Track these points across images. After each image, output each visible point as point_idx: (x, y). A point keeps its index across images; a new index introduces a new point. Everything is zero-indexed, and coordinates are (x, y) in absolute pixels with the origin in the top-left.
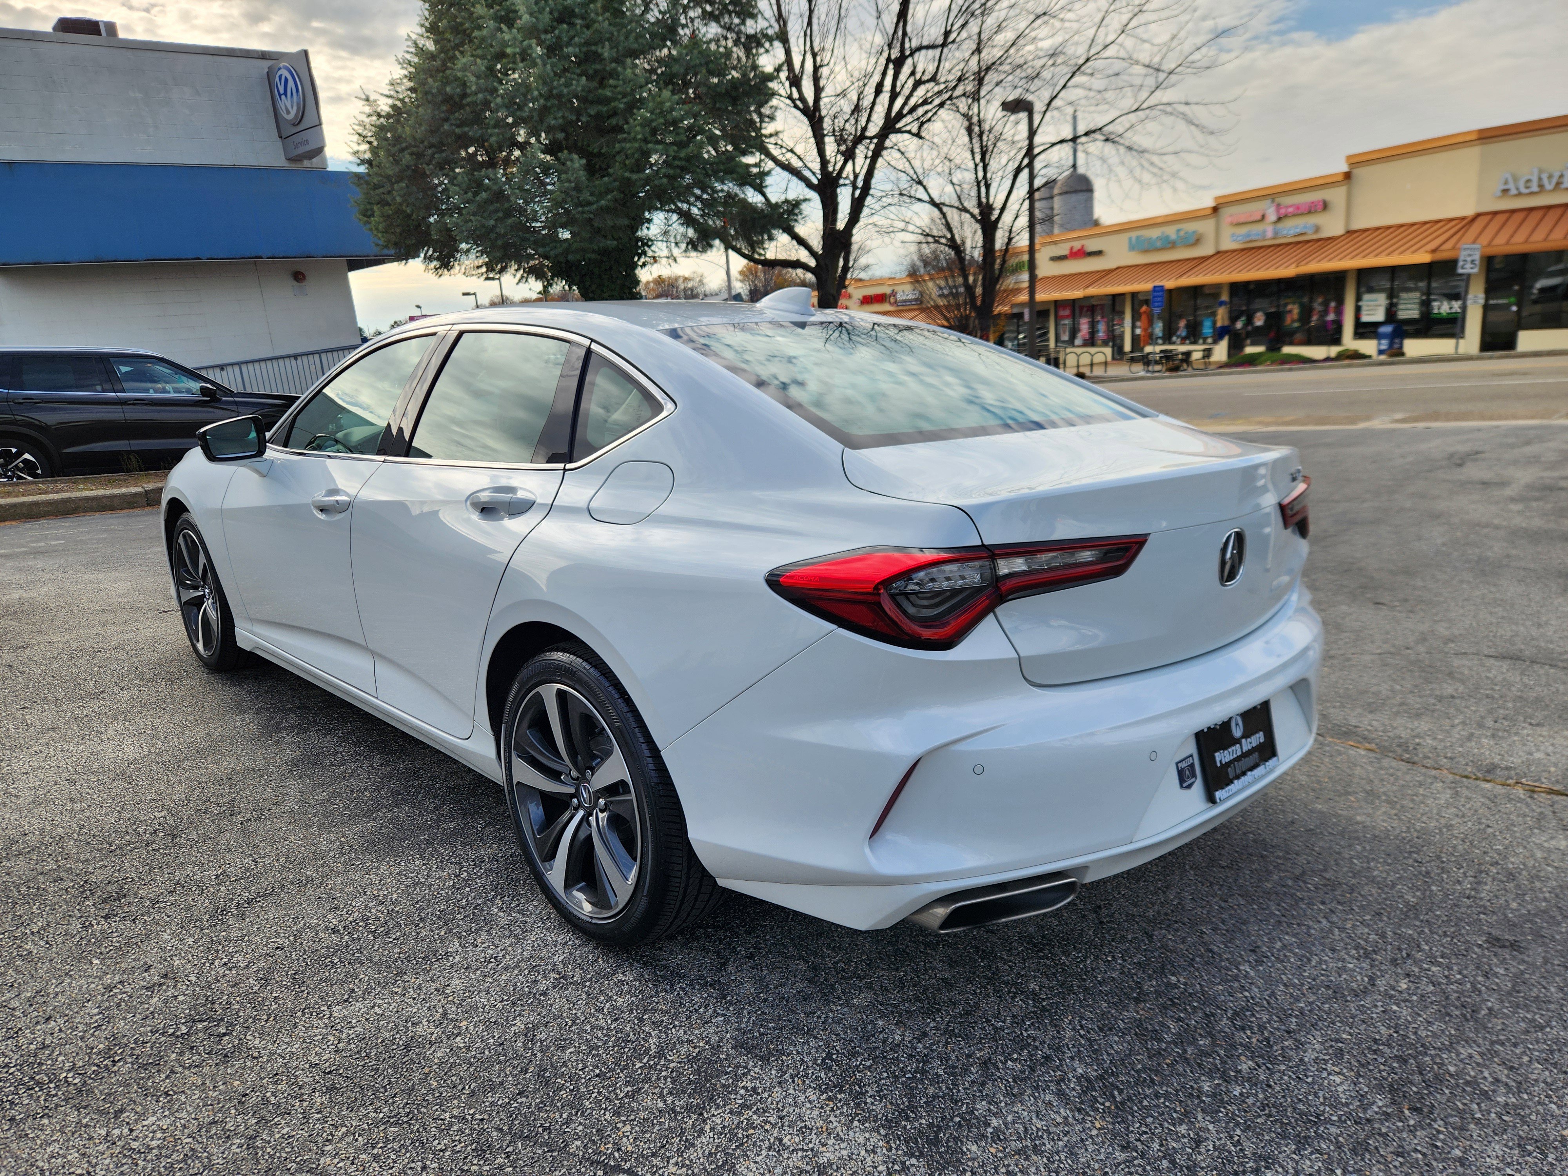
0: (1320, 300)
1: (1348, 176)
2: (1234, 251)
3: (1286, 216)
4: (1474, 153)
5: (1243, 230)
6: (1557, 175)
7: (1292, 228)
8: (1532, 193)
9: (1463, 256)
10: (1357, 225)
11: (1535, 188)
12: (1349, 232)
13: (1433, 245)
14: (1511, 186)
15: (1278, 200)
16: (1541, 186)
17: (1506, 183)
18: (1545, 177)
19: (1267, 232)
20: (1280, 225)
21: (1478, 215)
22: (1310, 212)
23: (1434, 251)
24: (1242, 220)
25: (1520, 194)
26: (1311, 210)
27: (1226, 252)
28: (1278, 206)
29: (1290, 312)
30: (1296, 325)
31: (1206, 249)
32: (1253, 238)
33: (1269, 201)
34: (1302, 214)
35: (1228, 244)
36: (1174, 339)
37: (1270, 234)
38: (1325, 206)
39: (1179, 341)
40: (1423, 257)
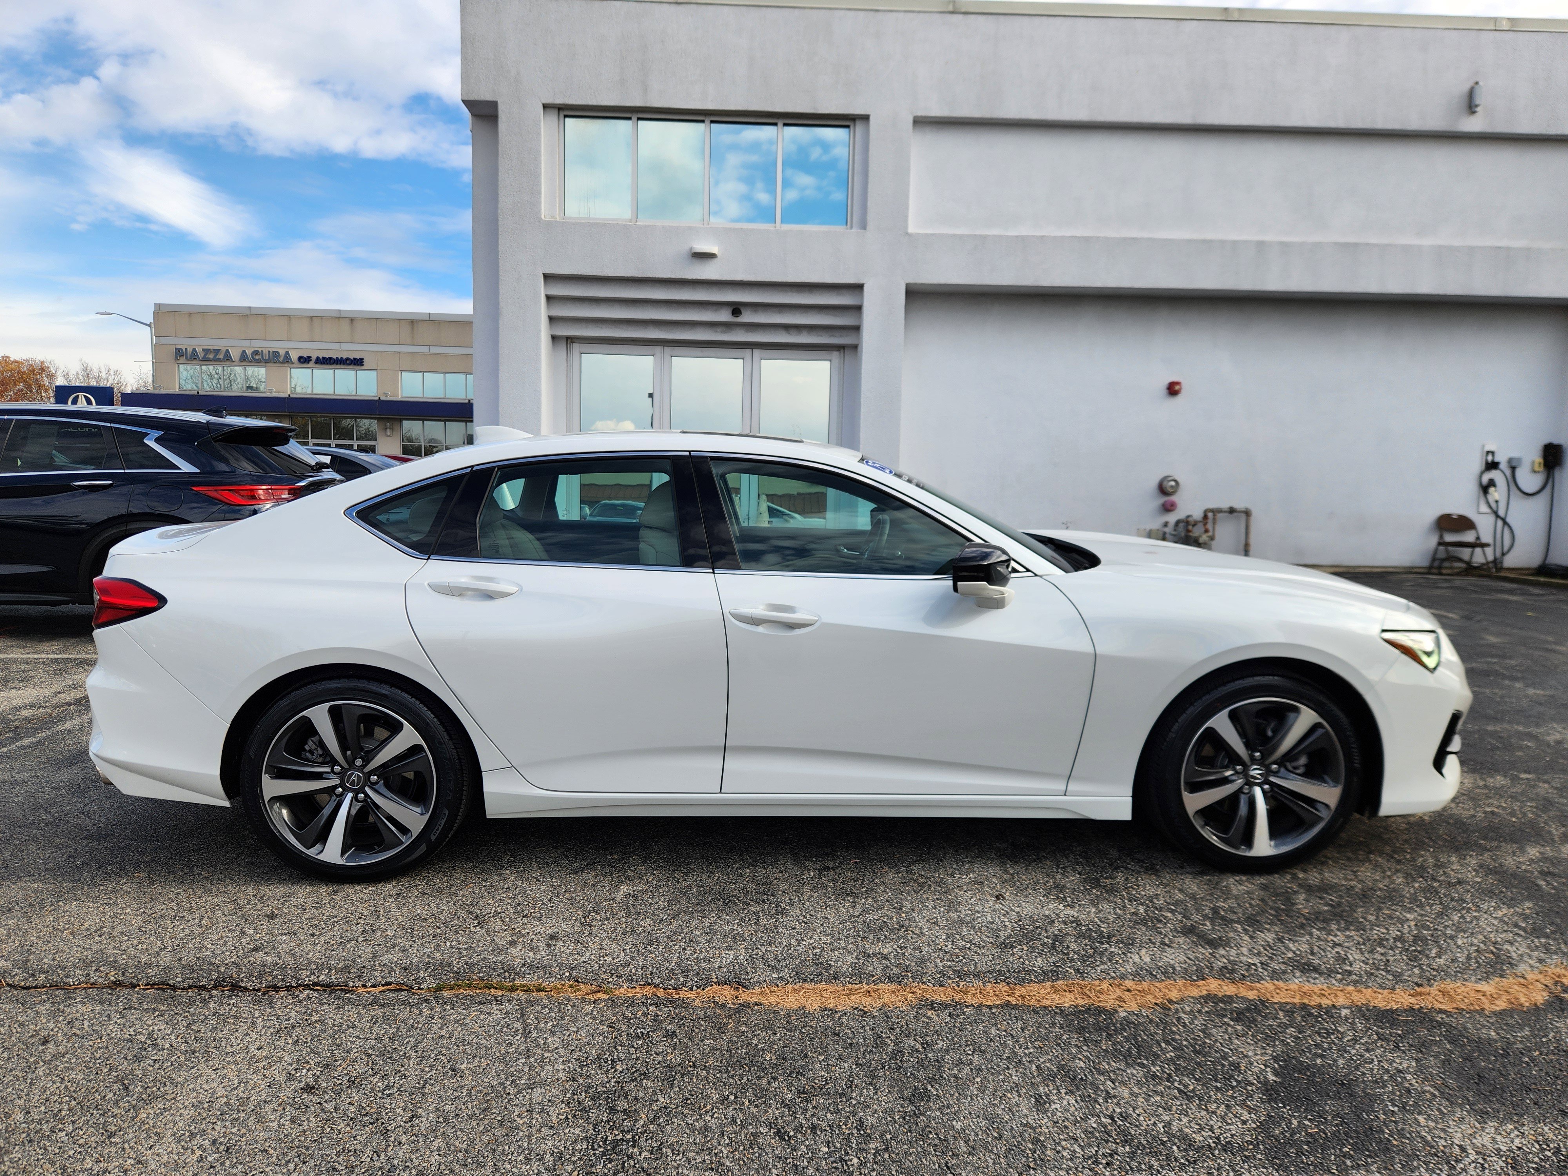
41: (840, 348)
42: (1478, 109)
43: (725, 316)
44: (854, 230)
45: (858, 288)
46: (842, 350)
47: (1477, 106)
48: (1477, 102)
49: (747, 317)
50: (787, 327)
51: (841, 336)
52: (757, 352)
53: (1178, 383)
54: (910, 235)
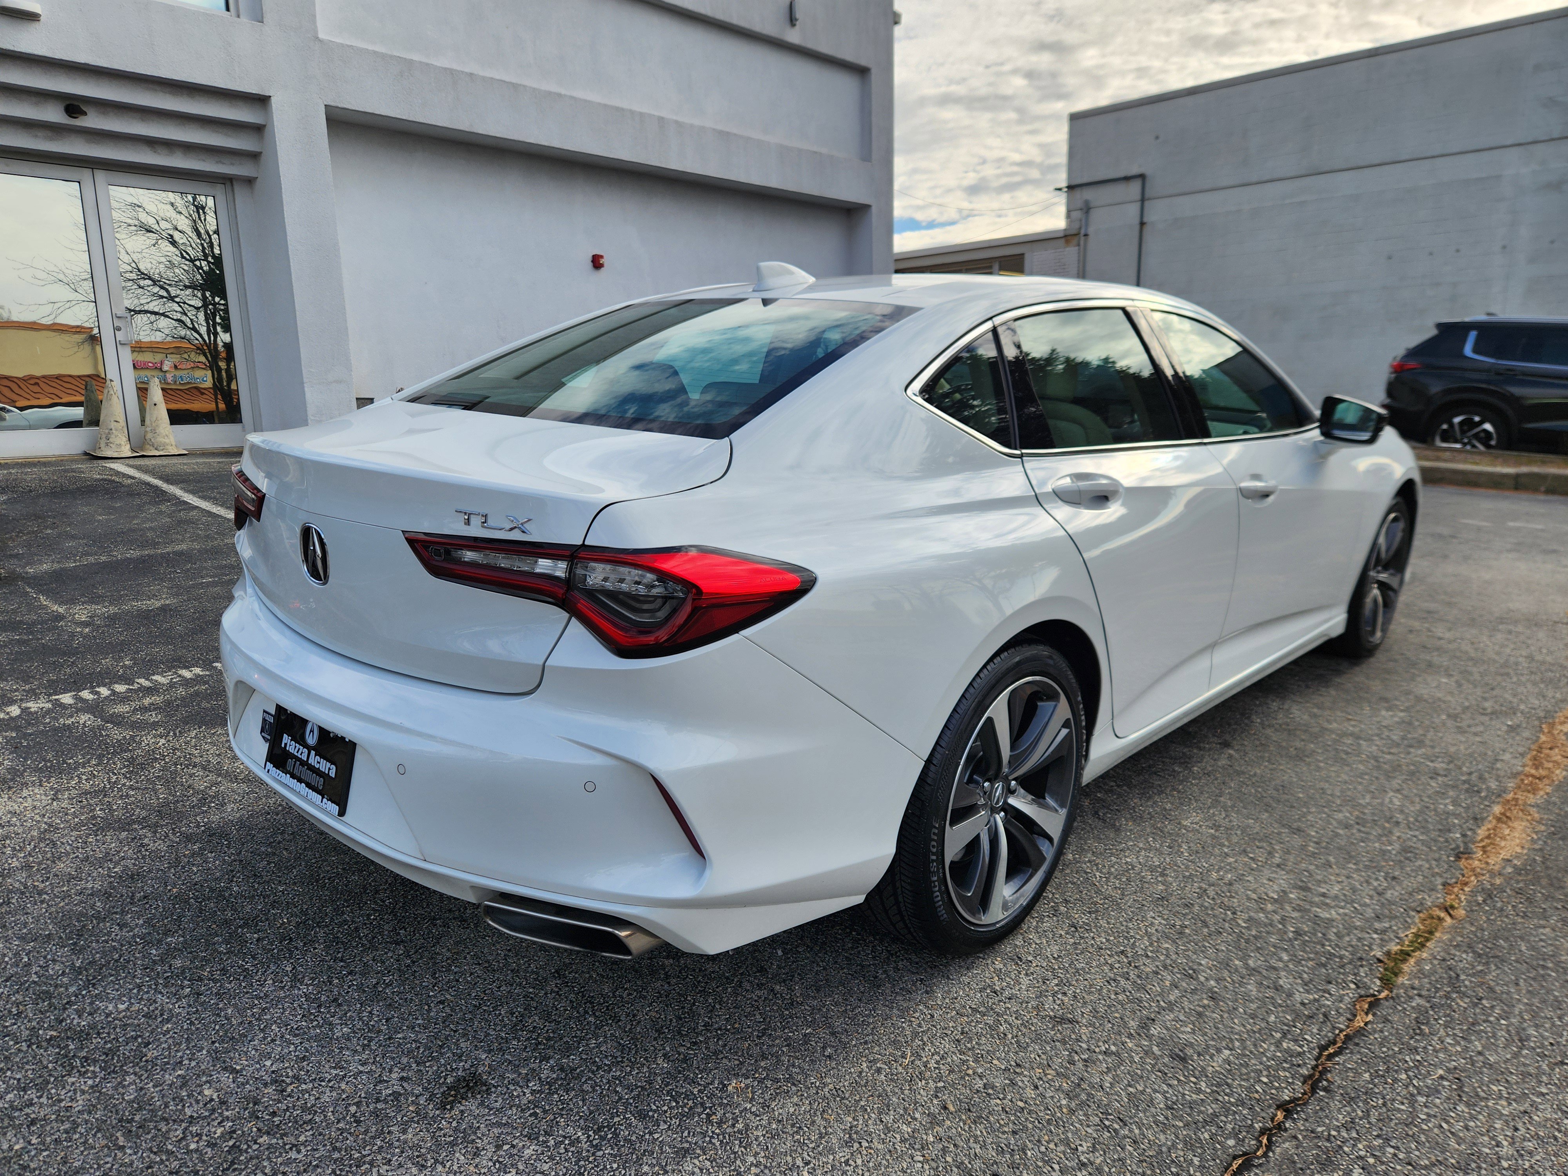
41: (227, 181)
42: (797, 23)
43: (54, 114)
44: (244, 19)
45: (262, 101)
46: (228, 184)
47: (796, 20)
48: (797, 16)
49: (92, 121)
50: (152, 143)
51: (232, 164)
52: (100, 175)
53: (602, 257)
54: (321, 41)
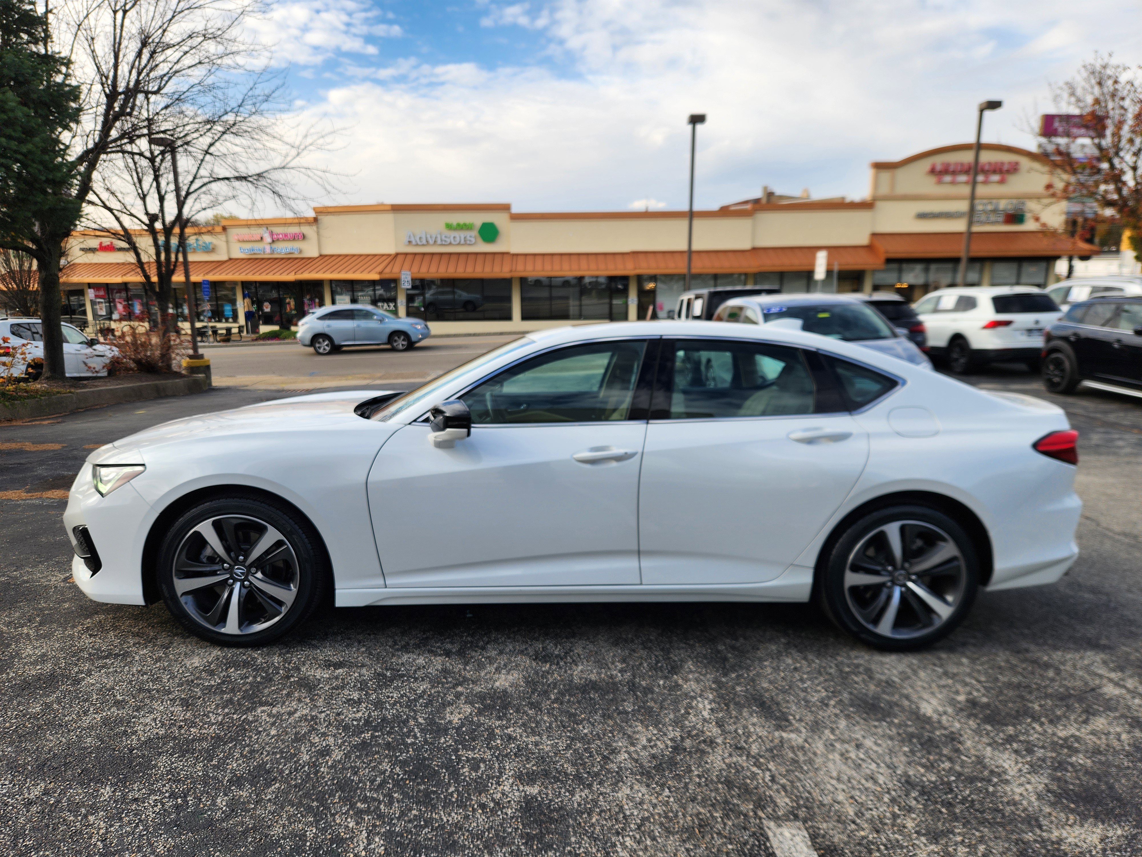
0: (308, 297)
1: (316, 220)
2: (243, 259)
3: (278, 240)
4: (390, 217)
5: (248, 246)
6: (434, 237)
7: (283, 248)
8: (423, 245)
9: (403, 277)
10: (327, 251)
11: (424, 242)
12: (322, 256)
13: (379, 269)
14: (412, 239)
15: (270, 228)
16: (427, 241)
17: (410, 237)
18: (428, 236)
19: (265, 249)
20: (274, 246)
21: (397, 254)
22: (294, 239)
23: (380, 273)
24: (246, 239)
25: (417, 245)
26: (295, 238)
27: (237, 259)
28: (272, 234)
29: (289, 303)
30: (294, 312)
31: (221, 256)
32: (256, 252)
33: (265, 229)
34: (289, 240)
35: (237, 254)
36: (202, 318)
37: (268, 250)
38: (304, 237)
39: (206, 320)
40: (374, 276)
